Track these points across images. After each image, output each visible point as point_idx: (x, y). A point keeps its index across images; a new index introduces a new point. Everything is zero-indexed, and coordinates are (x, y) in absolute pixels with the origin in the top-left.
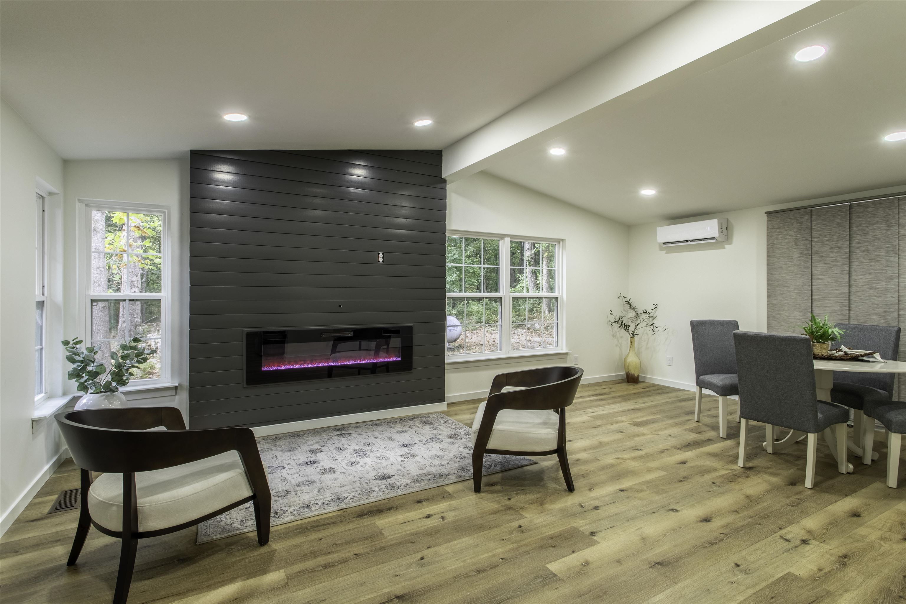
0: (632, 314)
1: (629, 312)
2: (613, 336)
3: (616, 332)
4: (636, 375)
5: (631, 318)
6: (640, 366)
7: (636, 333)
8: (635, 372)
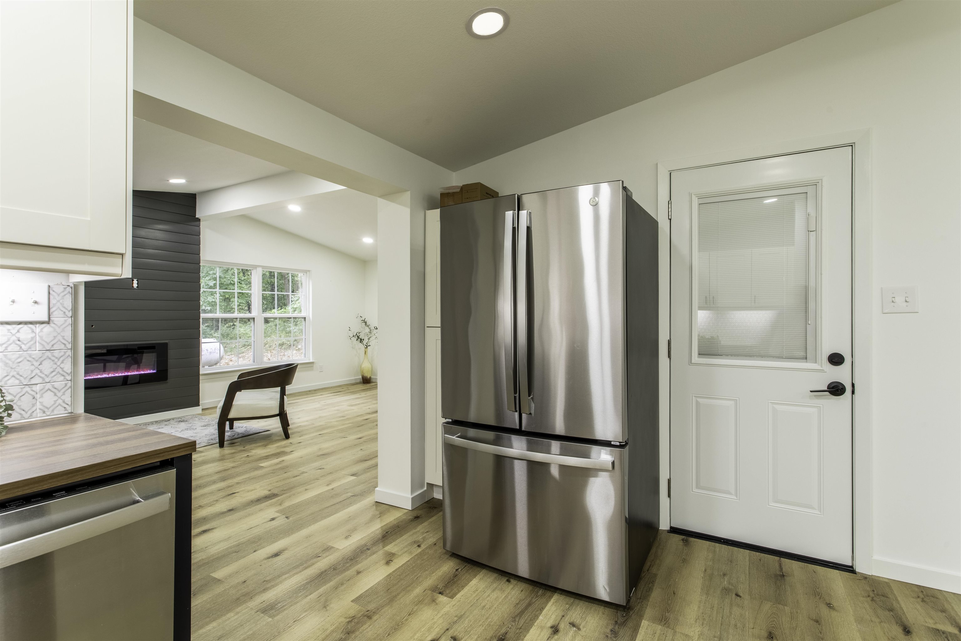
0: (367, 330)
1: (365, 328)
2: (353, 348)
3: (355, 345)
4: (369, 377)
5: (366, 333)
6: (371, 369)
7: (369, 345)
8: (368, 375)
